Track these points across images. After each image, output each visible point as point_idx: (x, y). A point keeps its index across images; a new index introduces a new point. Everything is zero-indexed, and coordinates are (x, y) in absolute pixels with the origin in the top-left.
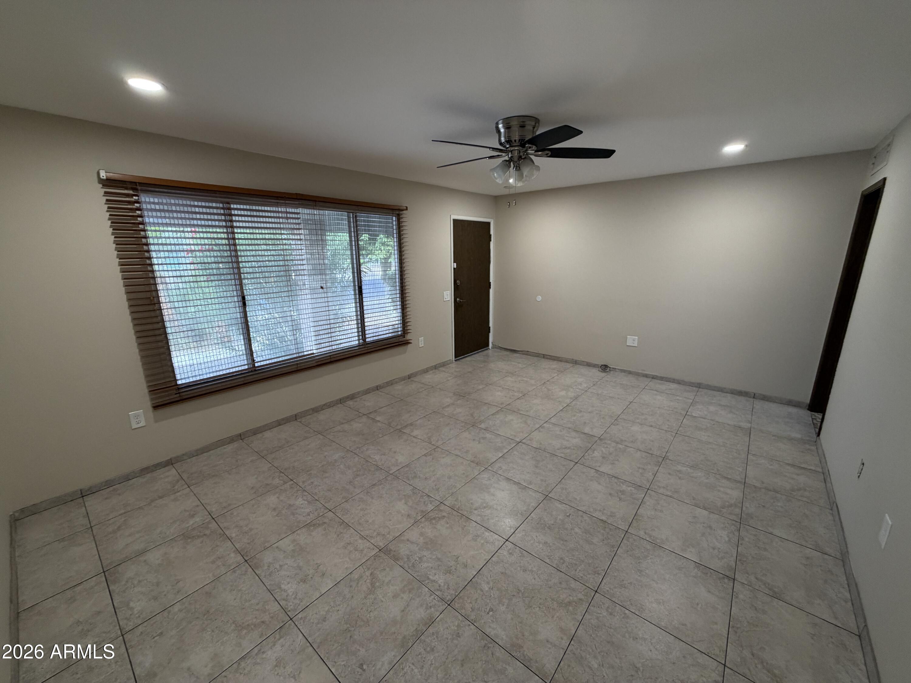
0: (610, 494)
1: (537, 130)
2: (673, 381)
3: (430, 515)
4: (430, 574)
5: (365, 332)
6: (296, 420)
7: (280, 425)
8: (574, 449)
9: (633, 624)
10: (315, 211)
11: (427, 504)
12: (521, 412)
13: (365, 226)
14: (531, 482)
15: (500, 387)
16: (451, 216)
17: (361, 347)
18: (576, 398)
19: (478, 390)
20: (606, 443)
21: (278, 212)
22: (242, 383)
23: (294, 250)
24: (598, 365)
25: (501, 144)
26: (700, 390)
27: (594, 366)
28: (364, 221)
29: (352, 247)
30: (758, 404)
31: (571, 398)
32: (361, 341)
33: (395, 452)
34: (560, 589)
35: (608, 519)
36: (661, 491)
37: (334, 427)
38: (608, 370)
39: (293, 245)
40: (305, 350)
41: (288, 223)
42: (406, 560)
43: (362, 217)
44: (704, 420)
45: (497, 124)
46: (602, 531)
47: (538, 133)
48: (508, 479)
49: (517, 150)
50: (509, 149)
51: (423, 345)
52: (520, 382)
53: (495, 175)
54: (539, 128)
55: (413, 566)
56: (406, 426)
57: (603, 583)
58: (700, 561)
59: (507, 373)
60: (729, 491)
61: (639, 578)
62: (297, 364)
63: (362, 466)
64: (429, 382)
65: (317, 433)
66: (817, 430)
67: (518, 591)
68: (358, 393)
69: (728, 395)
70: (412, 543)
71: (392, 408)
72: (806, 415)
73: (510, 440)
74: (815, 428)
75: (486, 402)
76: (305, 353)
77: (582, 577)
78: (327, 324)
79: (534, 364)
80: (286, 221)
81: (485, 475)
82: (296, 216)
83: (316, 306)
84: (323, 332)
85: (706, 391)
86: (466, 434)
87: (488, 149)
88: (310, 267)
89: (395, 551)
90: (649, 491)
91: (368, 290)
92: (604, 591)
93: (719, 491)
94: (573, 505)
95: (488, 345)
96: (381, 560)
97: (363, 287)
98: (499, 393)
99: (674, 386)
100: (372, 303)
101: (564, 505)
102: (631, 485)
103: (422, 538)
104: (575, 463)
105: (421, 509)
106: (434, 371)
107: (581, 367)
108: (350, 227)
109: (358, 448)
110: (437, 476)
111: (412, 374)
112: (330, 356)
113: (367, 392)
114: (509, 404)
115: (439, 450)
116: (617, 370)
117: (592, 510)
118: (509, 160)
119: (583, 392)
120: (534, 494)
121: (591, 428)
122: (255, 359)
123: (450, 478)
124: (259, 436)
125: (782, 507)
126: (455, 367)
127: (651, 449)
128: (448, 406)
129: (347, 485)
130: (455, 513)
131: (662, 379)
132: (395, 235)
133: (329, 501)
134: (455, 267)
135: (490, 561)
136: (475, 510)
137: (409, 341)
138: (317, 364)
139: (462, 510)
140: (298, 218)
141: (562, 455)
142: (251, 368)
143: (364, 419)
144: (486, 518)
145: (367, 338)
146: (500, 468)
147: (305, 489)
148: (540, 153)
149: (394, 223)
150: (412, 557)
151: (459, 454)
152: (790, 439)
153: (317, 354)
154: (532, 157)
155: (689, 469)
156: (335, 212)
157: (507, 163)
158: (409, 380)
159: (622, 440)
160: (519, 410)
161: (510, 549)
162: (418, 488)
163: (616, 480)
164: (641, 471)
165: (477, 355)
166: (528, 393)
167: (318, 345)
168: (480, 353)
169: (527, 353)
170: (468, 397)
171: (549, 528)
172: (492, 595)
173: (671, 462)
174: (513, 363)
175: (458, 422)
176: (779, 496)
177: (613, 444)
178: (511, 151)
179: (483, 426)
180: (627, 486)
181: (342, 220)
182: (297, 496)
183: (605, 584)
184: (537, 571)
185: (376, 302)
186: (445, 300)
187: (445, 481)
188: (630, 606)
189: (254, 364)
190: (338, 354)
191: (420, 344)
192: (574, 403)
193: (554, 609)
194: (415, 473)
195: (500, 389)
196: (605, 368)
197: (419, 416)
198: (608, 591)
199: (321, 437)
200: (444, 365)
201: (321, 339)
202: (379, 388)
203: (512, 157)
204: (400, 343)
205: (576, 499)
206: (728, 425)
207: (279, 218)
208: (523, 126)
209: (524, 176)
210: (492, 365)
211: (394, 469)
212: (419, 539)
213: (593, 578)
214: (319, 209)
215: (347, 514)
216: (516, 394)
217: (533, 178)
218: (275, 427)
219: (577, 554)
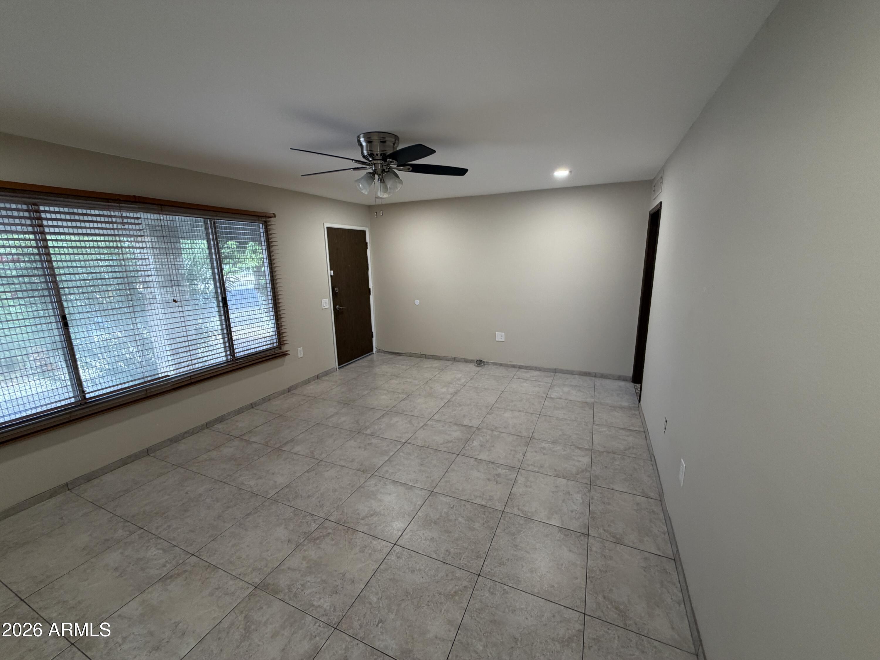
0: (488, 479)
1: (397, 146)
2: (536, 369)
3: (313, 536)
4: (314, 600)
5: (233, 347)
6: (148, 455)
7: (126, 464)
8: (455, 442)
9: (511, 597)
10: (161, 216)
11: (310, 524)
12: (407, 413)
13: (226, 233)
14: (417, 480)
15: (384, 390)
16: (324, 223)
17: (230, 363)
18: (456, 393)
19: (363, 396)
20: (483, 432)
21: (110, 216)
22: (67, 420)
23: (138, 259)
24: (473, 360)
25: (364, 157)
26: (557, 374)
27: (471, 361)
28: (225, 228)
29: (212, 256)
30: (599, 382)
31: (451, 394)
32: (229, 357)
33: (273, 474)
34: (446, 581)
35: (487, 503)
36: (530, 468)
37: (198, 457)
38: (482, 365)
39: (137, 253)
40: (159, 372)
41: (124, 229)
42: (287, 591)
43: (223, 224)
44: (560, 400)
45: (359, 137)
46: (483, 516)
47: (398, 149)
48: (395, 482)
49: (380, 163)
50: (372, 162)
51: (302, 356)
52: (404, 384)
53: (360, 185)
54: (400, 145)
55: (295, 595)
56: (286, 443)
57: (485, 565)
58: (563, 525)
59: (391, 375)
60: (581, 459)
61: (515, 553)
62: (146, 390)
63: (233, 496)
64: (311, 393)
65: (176, 467)
66: (638, 397)
67: (407, 594)
68: (229, 414)
69: (576, 376)
70: (294, 570)
71: (270, 426)
72: (630, 386)
73: (395, 442)
74: (637, 396)
75: (372, 407)
76: (160, 375)
77: (466, 564)
78: (185, 342)
79: (416, 365)
80: (123, 227)
81: (372, 482)
82: (136, 221)
83: (171, 321)
84: (183, 350)
85: (560, 374)
86: (352, 443)
87: (351, 161)
88: (161, 278)
89: (273, 584)
90: (520, 470)
91: (234, 301)
92: (486, 573)
93: (574, 460)
94: (456, 496)
95: (372, 350)
96: (257, 599)
97: (228, 299)
98: (384, 397)
99: (537, 373)
100: (240, 315)
101: (448, 497)
102: (505, 467)
103: (304, 563)
104: (456, 455)
105: (304, 530)
106: (316, 381)
107: (460, 363)
108: (207, 234)
109: (228, 475)
110: (321, 491)
111: (291, 387)
112: (190, 376)
113: (240, 411)
114: (394, 407)
115: (323, 463)
116: (490, 364)
117: (473, 497)
118: (373, 173)
119: (462, 386)
120: (420, 492)
121: (470, 420)
122: (85, 389)
123: (335, 491)
124: (95, 482)
125: (619, 465)
126: (339, 375)
127: (520, 432)
128: (332, 416)
129: (215, 520)
130: (341, 527)
131: (526, 368)
132: (263, 243)
133: (192, 544)
134: (332, 274)
135: (379, 570)
136: (362, 519)
137: (286, 353)
138: (172, 388)
139: (348, 523)
140: (139, 224)
141: (445, 449)
142: (79, 400)
143: (236, 443)
144: (374, 525)
145: (237, 353)
146: (387, 471)
147: (160, 536)
148: (401, 168)
149: (261, 230)
150: (294, 587)
151: (344, 464)
152: (622, 408)
153: (172, 376)
154: (396, 171)
155: (550, 445)
156: (188, 218)
157: (371, 175)
158: (289, 393)
159: (496, 428)
160: (404, 411)
161: (398, 553)
162: (300, 509)
163: (493, 465)
164: (513, 453)
165: (361, 361)
166: (413, 394)
167: (177, 365)
168: (364, 359)
169: (410, 355)
170: (352, 404)
171: (435, 523)
172: (381, 605)
173: (536, 441)
174: (397, 366)
175: (343, 431)
176: (616, 456)
177: (490, 432)
178: (375, 164)
179: (369, 432)
180: (502, 469)
181: (197, 226)
182: (148, 547)
183: (487, 565)
184: (425, 569)
185: (245, 314)
186: (323, 308)
187: (330, 495)
188: (509, 581)
189: (84, 396)
190: (199, 373)
191: (299, 355)
192: (454, 398)
193: (441, 603)
194: (296, 493)
195: (385, 392)
196: (480, 363)
197: (301, 430)
198: (489, 572)
199: (182, 470)
200: (327, 373)
201: (180, 358)
202: (253, 406)
203: (375, 170)
204: (276, 355)
205: (459, 489)
206: (578, 402)
207: (112, 223)
208: (383, 142)
209: (388, 188)
210: (377, 370)
211: (272, 493)
212: (302, 564)
213: (476, 563)
214: (166, 214)
215: (214, 554)
216: (400, 395)
217: (397, 191)
218: (119, 467)
219: (461, 543)
